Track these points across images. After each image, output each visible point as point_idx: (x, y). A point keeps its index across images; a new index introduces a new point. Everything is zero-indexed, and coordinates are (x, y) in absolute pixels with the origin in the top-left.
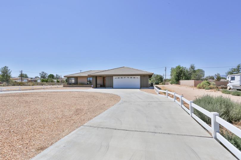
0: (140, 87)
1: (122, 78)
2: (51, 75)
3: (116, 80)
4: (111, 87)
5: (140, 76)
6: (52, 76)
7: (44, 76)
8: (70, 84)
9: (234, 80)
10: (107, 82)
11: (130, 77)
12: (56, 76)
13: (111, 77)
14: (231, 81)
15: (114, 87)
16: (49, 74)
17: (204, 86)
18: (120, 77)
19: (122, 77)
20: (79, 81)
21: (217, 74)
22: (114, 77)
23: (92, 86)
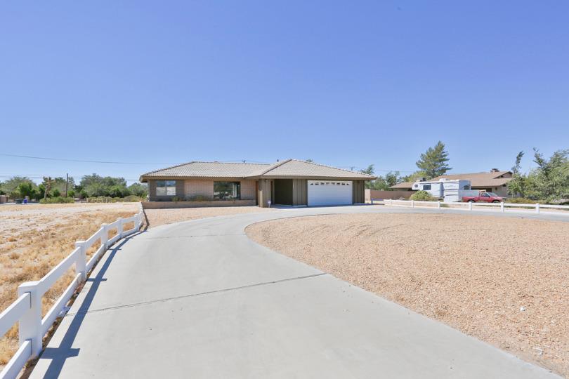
0: (351, 203)
1: (322, 184)
3: (314, 190)
5: (351, 182)
8: (161, 200)
10: (296, 195)
11: (336, 182)
15: (309, 204)
18: (319, 182)
19: (323, 182)
22: (310, 182)
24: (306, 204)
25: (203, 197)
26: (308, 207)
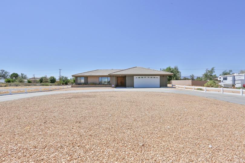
0: (159, 86)
2: (14, 74)
3: (136, 80)
4: (132, 86)
5: (159, 76)
6: (15, 76)
7: (4, 75)
8: (79, 84)
9: (227, 80)
10: (128, 82)
11: (150, 77)
12: (20, 75)
13: (132, 76)
14: (224, 81)
15: (134, 87)
16: (11, 73)
17: (212, 85)
18: (141, 77)
19: (142, 76)
20: (90, 80)
21: (191, 75)
22: (135, 77)
23: (113, 86)
24: (133, 87)
25: (93, 83)
26: (134, 88)
